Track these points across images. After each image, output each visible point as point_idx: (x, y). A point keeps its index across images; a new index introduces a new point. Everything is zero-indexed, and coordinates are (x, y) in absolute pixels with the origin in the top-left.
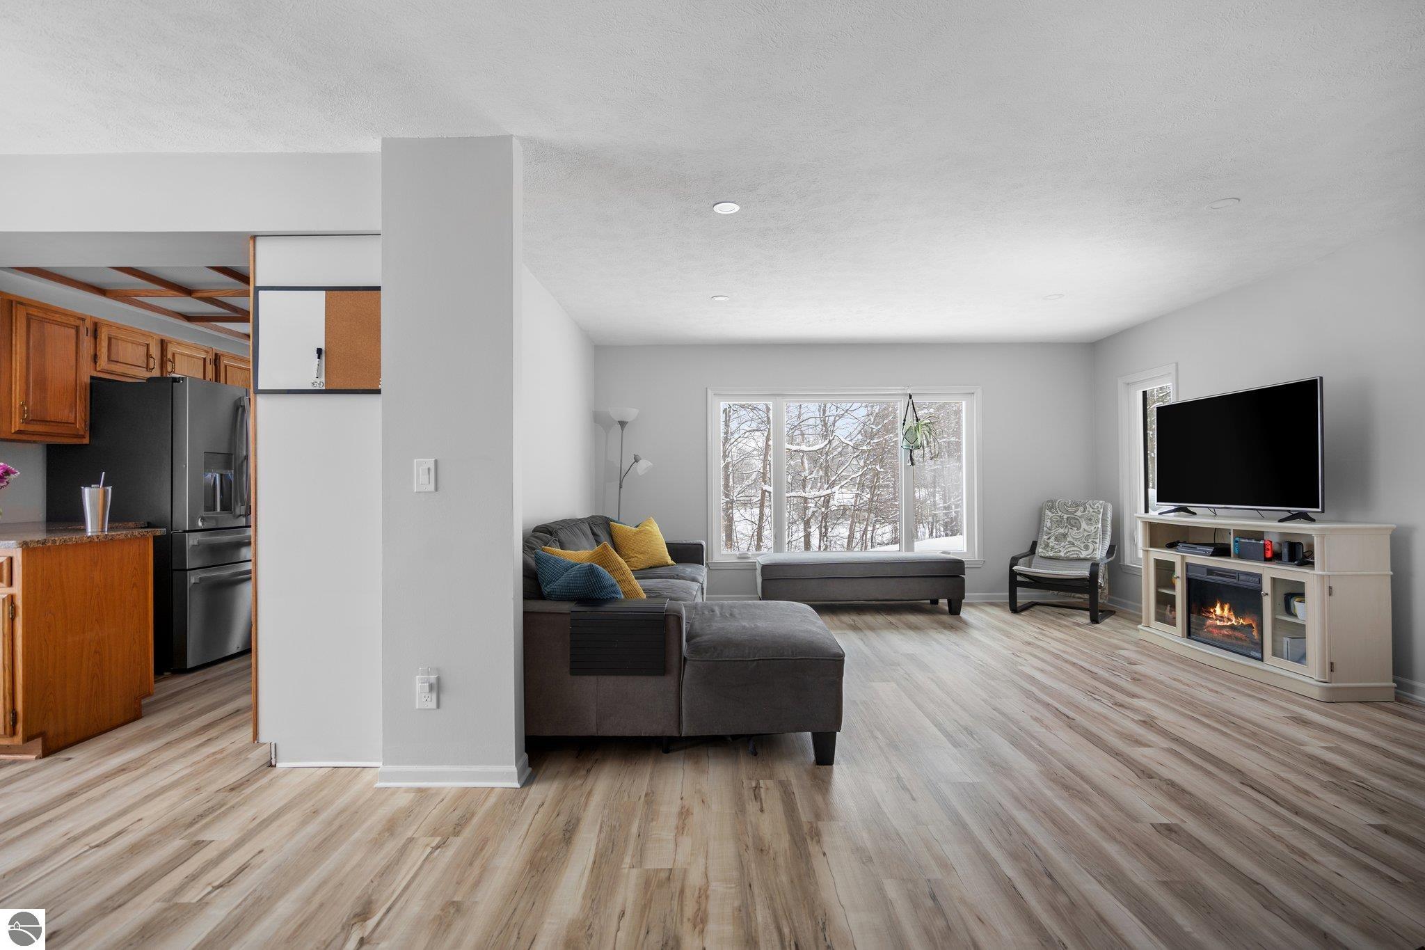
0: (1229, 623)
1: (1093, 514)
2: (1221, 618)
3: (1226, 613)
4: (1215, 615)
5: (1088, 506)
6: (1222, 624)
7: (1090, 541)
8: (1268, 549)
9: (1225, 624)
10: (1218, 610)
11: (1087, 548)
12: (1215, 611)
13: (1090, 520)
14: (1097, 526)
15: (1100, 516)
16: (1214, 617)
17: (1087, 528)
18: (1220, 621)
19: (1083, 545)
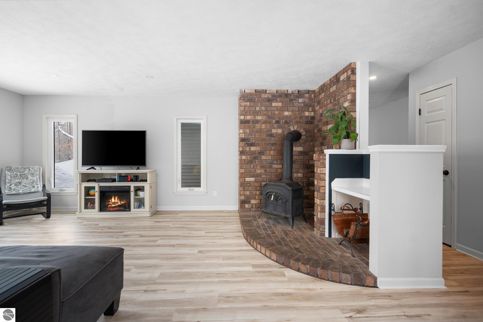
0: (118, 204)
1: (34, 172)
2: (114, 203)
3: (116, 200)
4: (112, 202)
5: (31, 169)
6: (115, 205)
7: (34, 184)
8: (129, 178)
9: (116, 205)
10: (113, 200)
11: (34, 187)
12: (112, 201)
13: (33, 174)
14: (37, 177)
15: (38, 173)
16: (111, 203)
17: (31, 178)
18: (114, 204)
19: (31, 186)
